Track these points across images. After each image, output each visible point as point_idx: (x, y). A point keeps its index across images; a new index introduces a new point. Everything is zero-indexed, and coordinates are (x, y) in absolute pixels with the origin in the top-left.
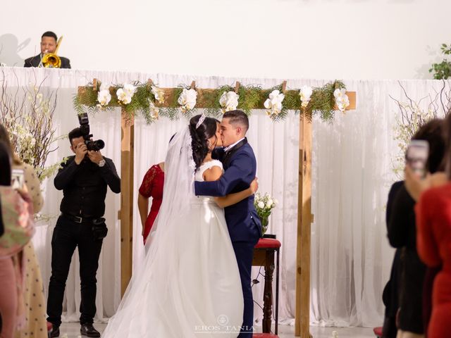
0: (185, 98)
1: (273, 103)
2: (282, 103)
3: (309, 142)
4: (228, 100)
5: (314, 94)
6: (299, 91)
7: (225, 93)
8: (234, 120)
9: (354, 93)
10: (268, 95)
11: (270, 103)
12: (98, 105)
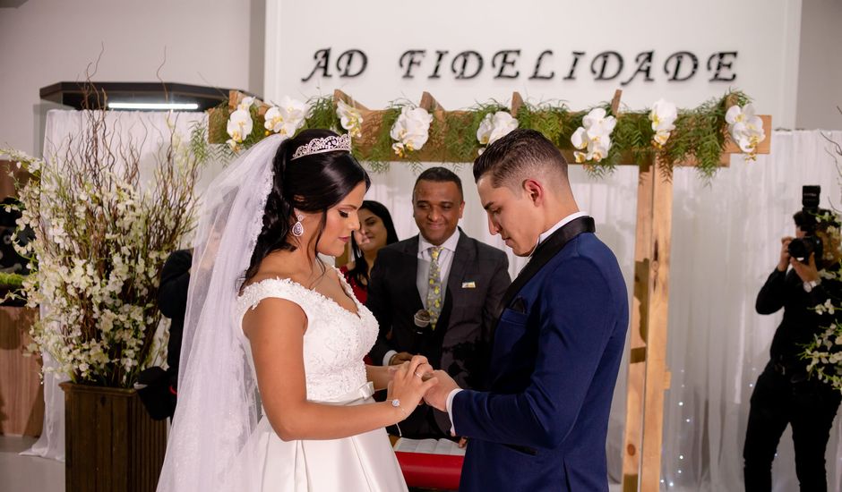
0: (404, 125)
1: (591, 135)
2: (611, 136)
3: (666, 222)
4: (493, 128)
5: (681, 120)
6: (649, 112)
7: (488, 115)
8: (503, 168)
9: (769, 117)
10: (581, 121)
11: (585, 136)
12: (229, 141)
